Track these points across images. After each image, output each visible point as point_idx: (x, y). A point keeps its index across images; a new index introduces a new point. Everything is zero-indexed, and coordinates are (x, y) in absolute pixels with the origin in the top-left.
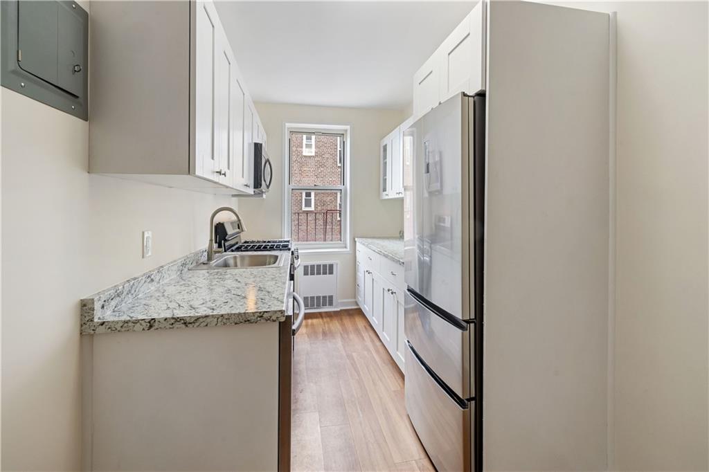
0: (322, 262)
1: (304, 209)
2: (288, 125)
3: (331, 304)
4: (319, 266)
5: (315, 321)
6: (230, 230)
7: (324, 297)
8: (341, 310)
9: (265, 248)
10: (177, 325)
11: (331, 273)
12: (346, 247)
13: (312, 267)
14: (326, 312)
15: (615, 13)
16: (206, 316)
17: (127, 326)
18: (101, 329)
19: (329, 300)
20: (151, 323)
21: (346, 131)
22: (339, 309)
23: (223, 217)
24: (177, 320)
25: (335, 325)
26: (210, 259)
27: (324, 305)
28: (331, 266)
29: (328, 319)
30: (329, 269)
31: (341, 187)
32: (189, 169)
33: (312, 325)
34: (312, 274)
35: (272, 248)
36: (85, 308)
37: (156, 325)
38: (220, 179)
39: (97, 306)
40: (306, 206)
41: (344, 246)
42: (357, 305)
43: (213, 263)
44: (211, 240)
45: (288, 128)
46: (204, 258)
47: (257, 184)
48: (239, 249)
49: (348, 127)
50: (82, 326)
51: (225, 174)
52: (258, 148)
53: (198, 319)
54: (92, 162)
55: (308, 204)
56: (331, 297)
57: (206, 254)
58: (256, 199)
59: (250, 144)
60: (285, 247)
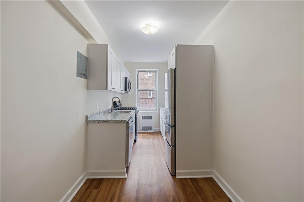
0: (148, 115)
1: (148, 97)
2: (137, 69)
3: (151, 129)
4: (147, 116)
5: (145, 134)
6: (118, 104)
7: (149, 127)
8: (155, 132)
9: (128, 109)
10: (104, 122)
11: (151, 119)
12: (157, 110)
13: (145, 116)
14: (149, 132)
15: (214, 45)
16: (110, 121)
17: (94, 122)
18: (89, 122)
19: (150, 128)
20: (99, 121)
21: (157, 71)
22: (153, 131)
23: (116, 100)
24: (104, 121)
25: (152, 136)
26: (112, 111)
27: (149, 129)
28: (151, 117)
29: (150, 134)
30: (150, 118)
31: (155, 90)
32: (107, 89)
33: (144, 135)
34: (145, 119)
35: (130, 109)
36: (87, 117)
37: (100, 122)
38: (114, 90)
39: (89, 117)
40: (149, 96)
41: (156, 110)
42: (160, 130)
43: (112, 112)
44: (112, 106)
45: (137, 70)
46: (110, 111)
47: (126, 90)
48: (120, 109)
49: (157, 69)
50: (86, 121)
51: (115, 89)
52: (126, 79)
53: (108, 121)
54: (88, 88)
55: (150, 95)
56: (151, 127)
57: (111, 110)
58: (126, 94)
59: (123, 78)
60: (134, 109)
